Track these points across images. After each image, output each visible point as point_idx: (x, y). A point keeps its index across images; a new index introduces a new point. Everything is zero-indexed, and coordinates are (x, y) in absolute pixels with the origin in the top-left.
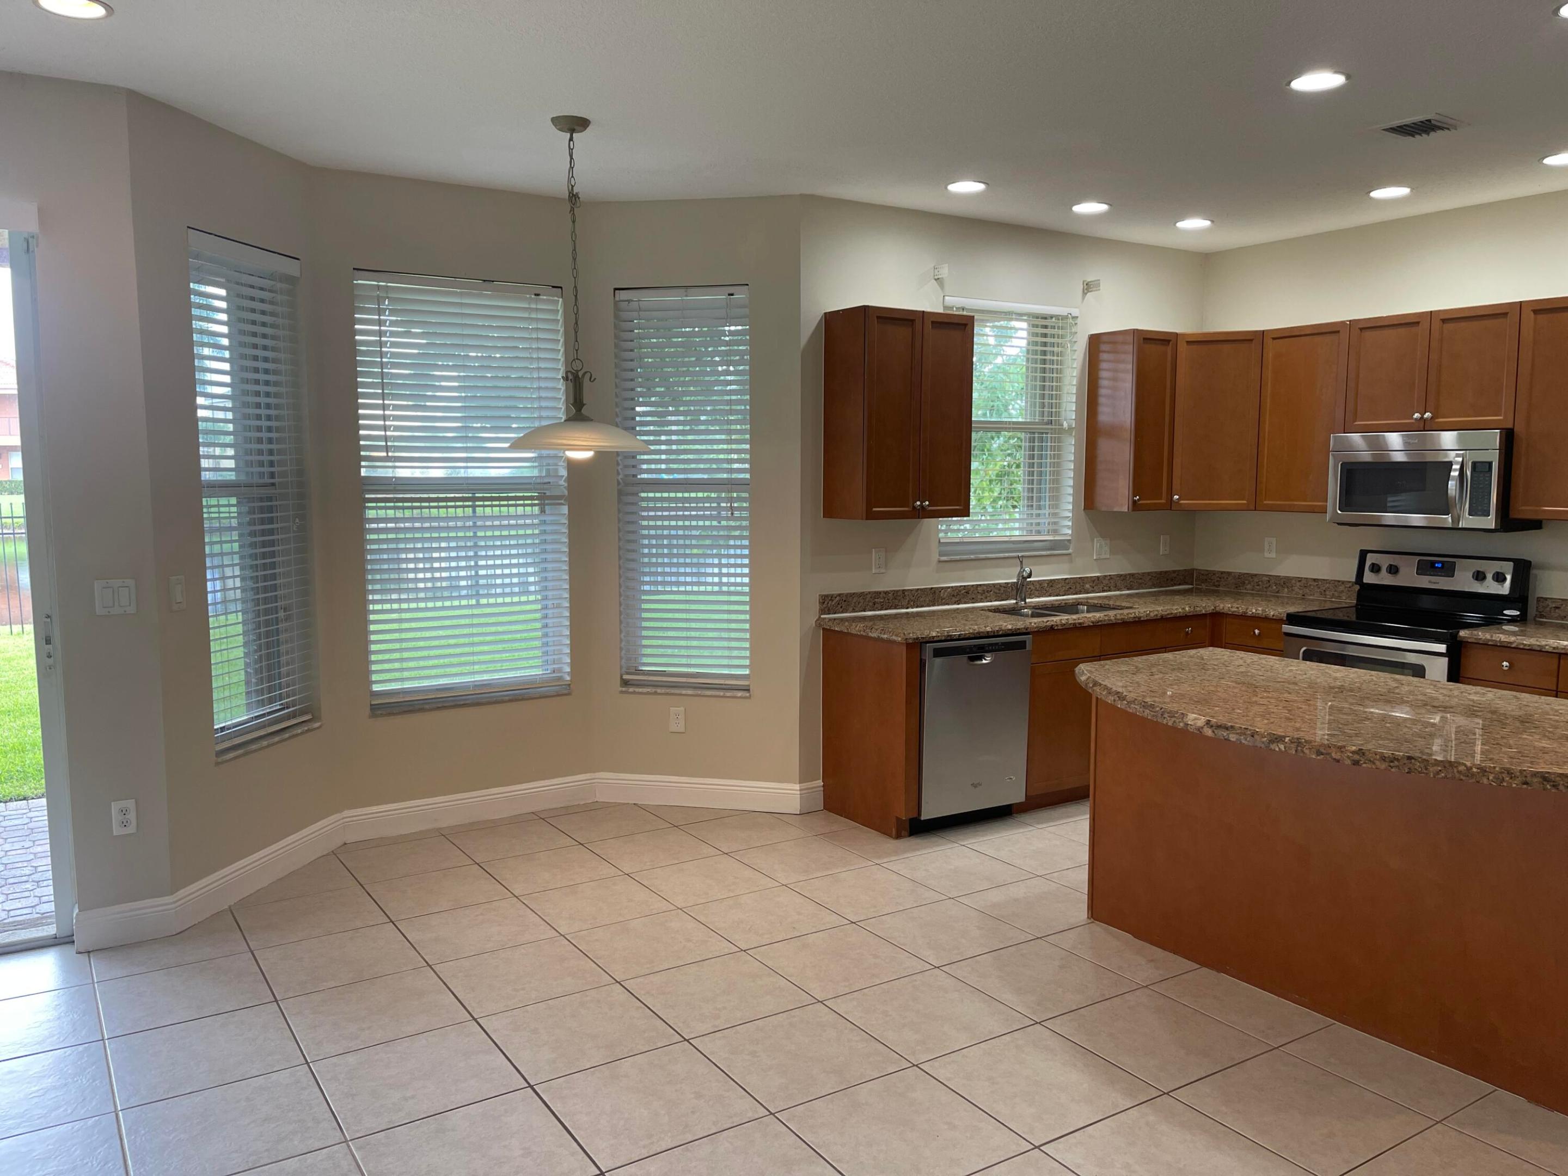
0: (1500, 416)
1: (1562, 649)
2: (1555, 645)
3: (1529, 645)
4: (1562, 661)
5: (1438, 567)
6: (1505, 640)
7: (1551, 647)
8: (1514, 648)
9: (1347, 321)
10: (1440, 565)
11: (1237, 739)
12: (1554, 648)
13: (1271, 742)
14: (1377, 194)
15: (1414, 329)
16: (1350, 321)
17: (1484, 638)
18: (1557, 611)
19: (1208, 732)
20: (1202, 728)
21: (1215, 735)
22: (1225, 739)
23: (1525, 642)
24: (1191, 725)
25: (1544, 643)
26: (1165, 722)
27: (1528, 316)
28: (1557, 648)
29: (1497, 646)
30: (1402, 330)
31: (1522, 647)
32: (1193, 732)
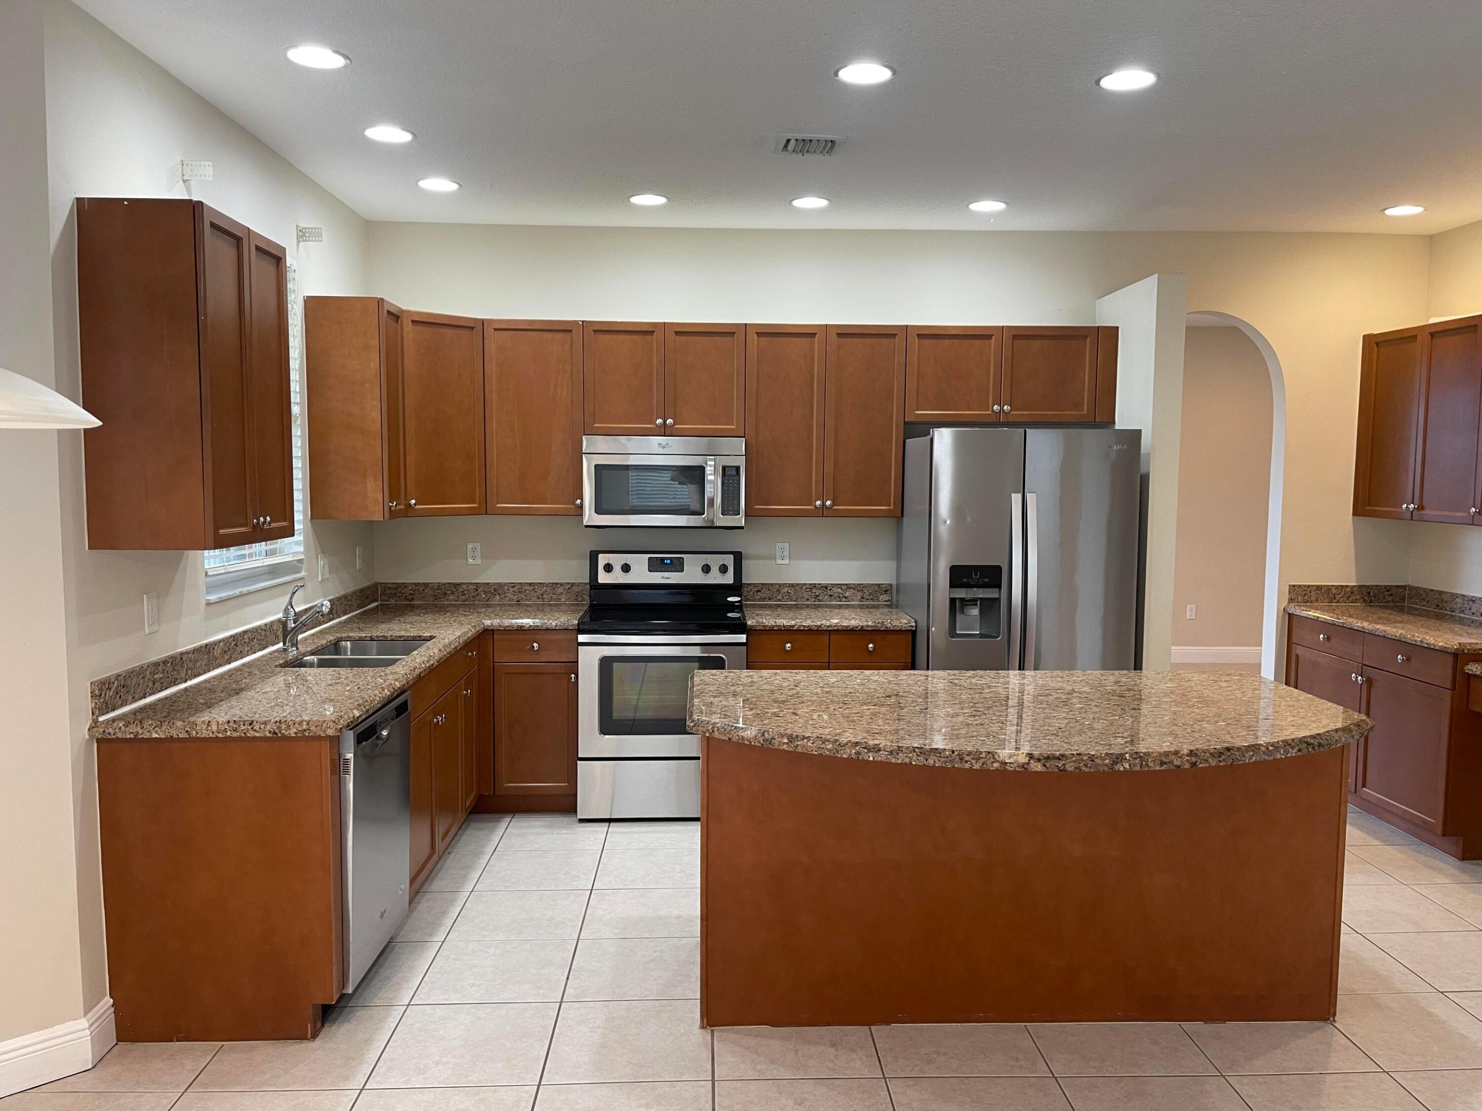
0: (733, 425)
1: (835, 626)
2: (828, 623)
3: (808, 626)
4: (832, 637)
5: (667, 563)
6: (788, 624)
7: (825, 626)
8: (795, 630)
9: (580, 321)
10: (669, 562)
11: (1076, 768)
12: (828, 626)
13: (1115, 763)
14: (637, 200)
15: (648, 338)
16: (583, 322)
17: (770, 624)
18: (759, 593)
19: (1037, 767)
20: (1028, 764)
21: (1047, 768)
22: (1061, 770)
23: (804, 624)
24: (1011, 763)
25: (819, 623)
26: (967, 766)
27: (753, 338)
28: (831, 626)
29: (781, 630)
30: (637, 338)
31: (802, 628)
32: (1015, 771)
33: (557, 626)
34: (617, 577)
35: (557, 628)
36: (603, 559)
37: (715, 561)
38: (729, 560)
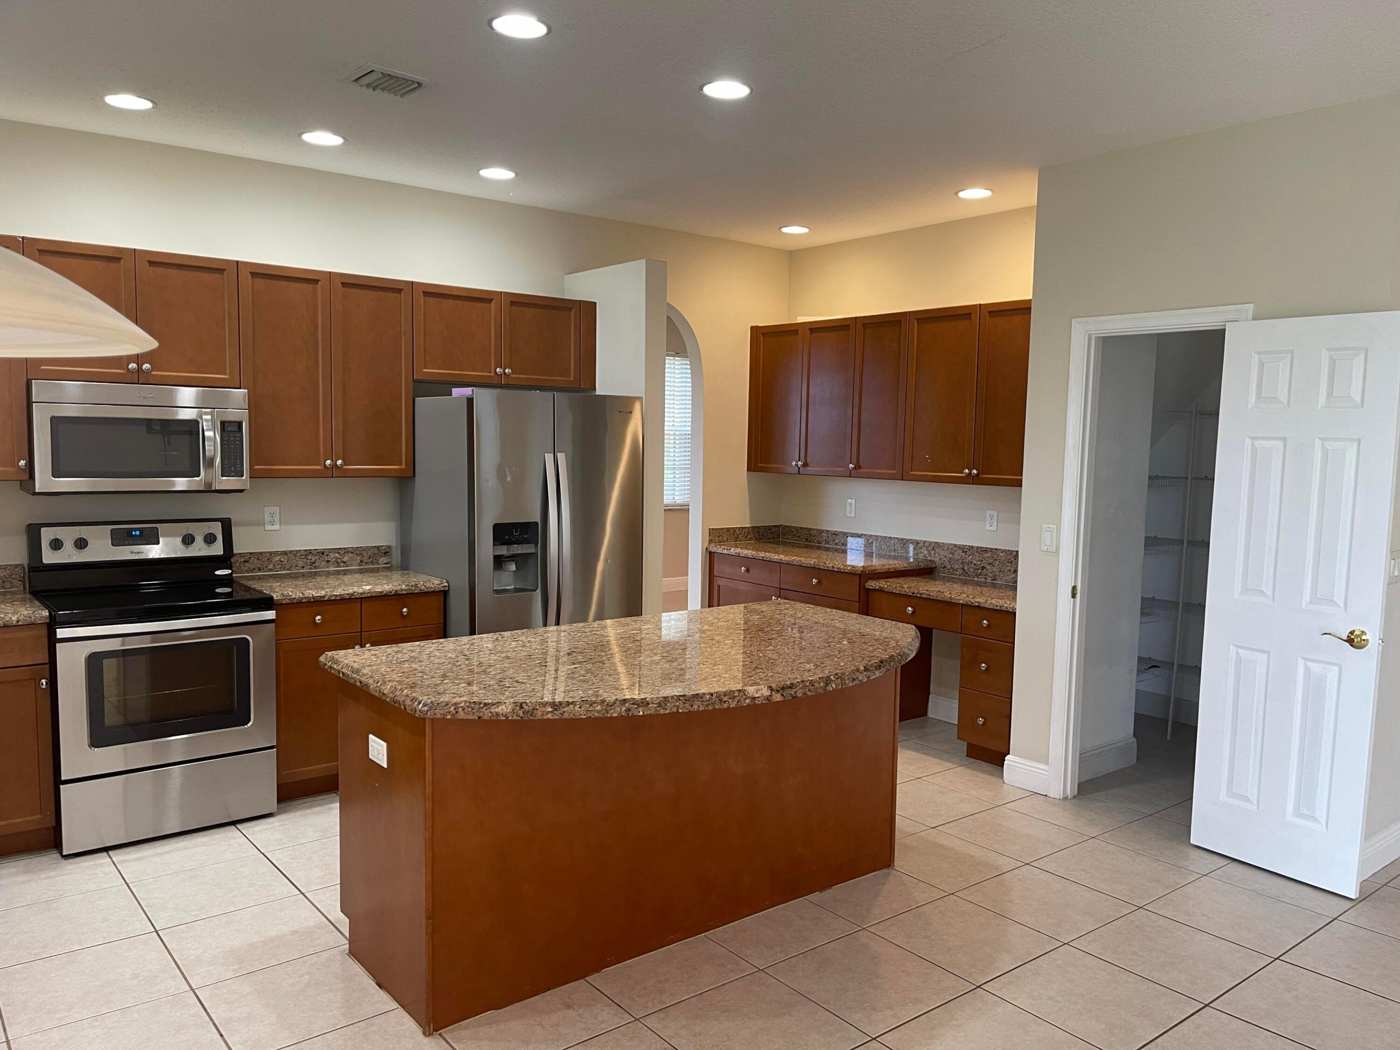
0: (225, 374)
1: (368, 593)
2: (361, 591)
3: (340, 595)
4: (363, 604)
5: (135, 535)
6: (317, 595)
7: (359, 593)
8: (326, 600)
9: (20, 237)
10: (138, 533)
11: (803, 694)
12: (361, 593)
13: (827, 685)
14: (112, 100)
15: (113, 265)
16: (23, 238)
17: (298, 597)
18: (246, 564)
19: (777, 697)
20: (771, 696)
21: (784, 697)
22: (794, 697)
23: (335, 594)
24: (759, 697)
25: (351, 591)
26: (725, 706)
27: (246, 278)
28: (364, 593)
29: (310, 602)
30: (98, 263)
31: (333, 598)
32: (762, 704)
33: (18, 621)
34: (69, 555)
35: (20, 623)
36: (47, 535)
37: (199, 531)
38: (217, 529)
